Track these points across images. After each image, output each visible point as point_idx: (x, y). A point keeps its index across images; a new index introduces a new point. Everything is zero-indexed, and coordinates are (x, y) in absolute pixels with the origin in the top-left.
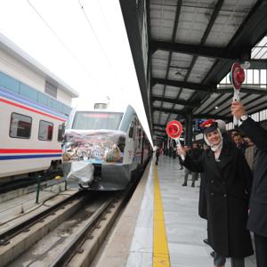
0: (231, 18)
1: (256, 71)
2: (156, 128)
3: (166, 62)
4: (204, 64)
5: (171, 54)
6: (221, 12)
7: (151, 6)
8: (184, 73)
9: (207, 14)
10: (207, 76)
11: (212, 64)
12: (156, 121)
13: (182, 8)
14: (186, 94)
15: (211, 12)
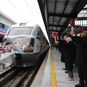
0: (71, 5)
1: (79, 21)
2: (51, 39)
3: (53, 20)
4: (64, 20)
5: (54, 17)
6: (68, 4)
8: (58, 22)
10: (65, 23)
11: (66, 19)
12: (51, 37)
13: (57, 3)
14: (59, 29)
15: (65, 4)
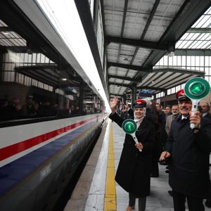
0: (161, 21)
1: (179, 57)
3: (118, 51)
4: (143, 53)
5: (120, 46)
6: (154, 17)
7: (105, 11)
8: (130, 59)
9: (145, 18)
10: (146, 61)
11: (149, 53)
12: (111, 92)
13: (127, 13)
14: (132, 73)
15: (148, 16)
